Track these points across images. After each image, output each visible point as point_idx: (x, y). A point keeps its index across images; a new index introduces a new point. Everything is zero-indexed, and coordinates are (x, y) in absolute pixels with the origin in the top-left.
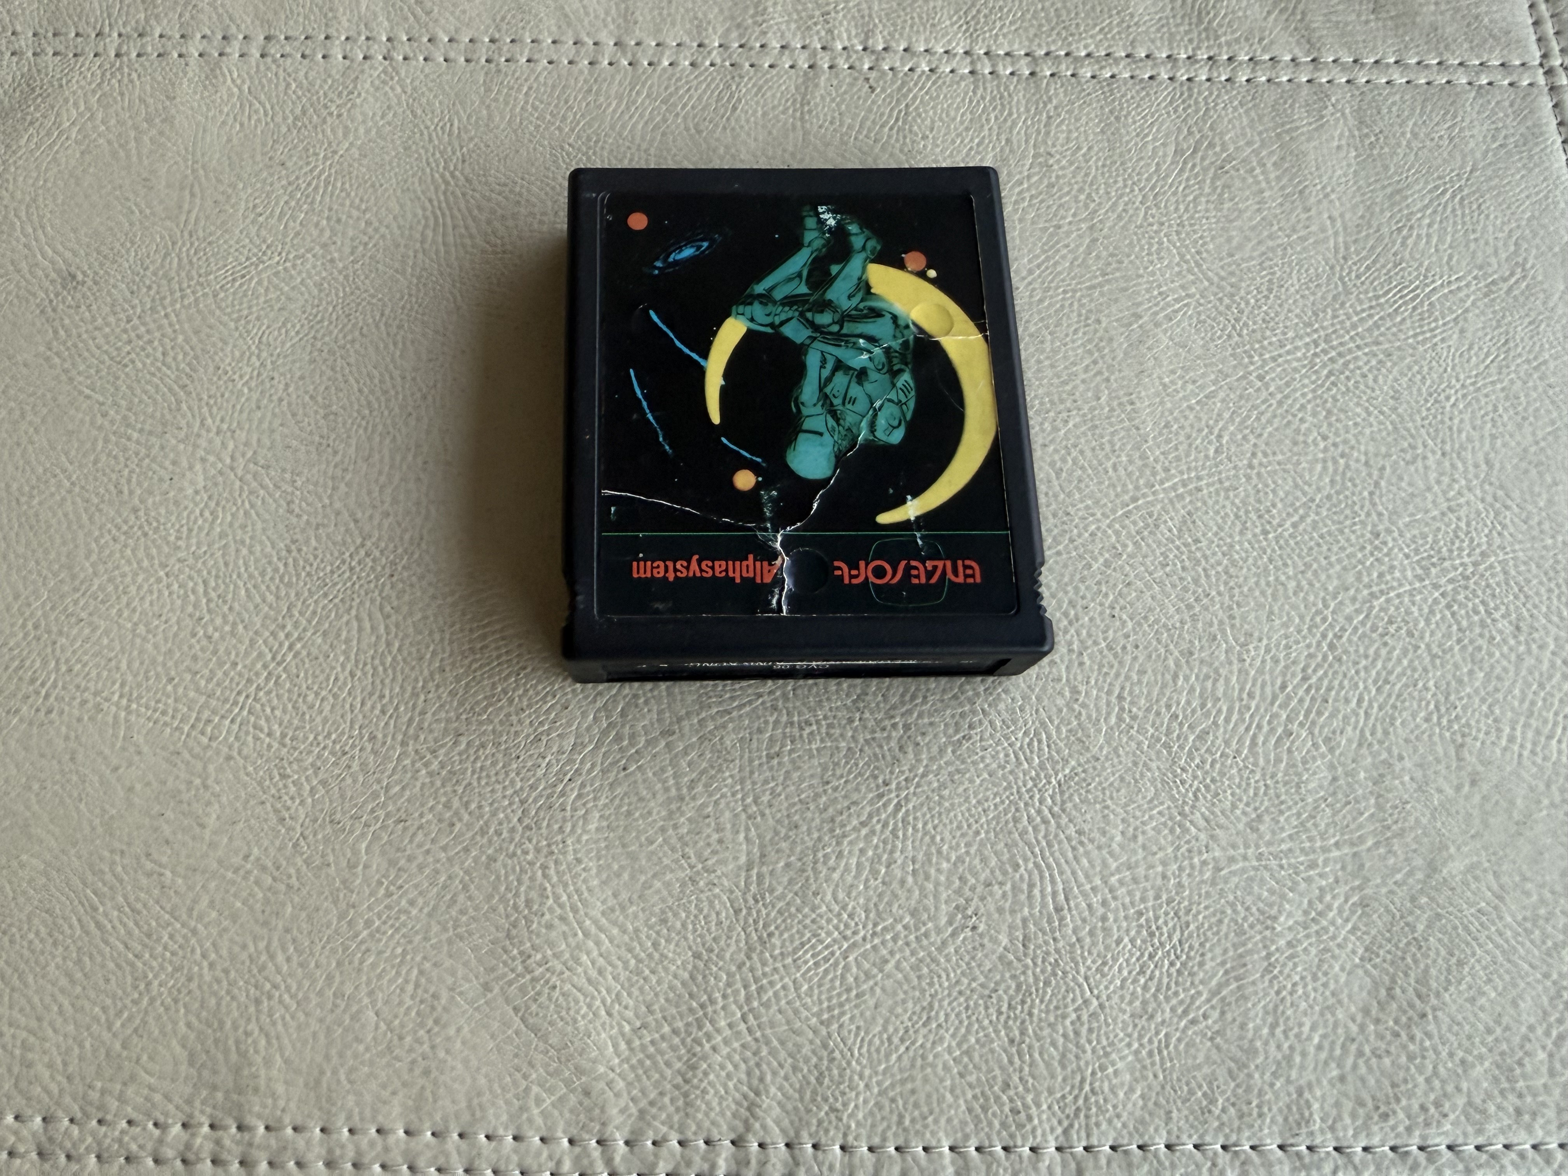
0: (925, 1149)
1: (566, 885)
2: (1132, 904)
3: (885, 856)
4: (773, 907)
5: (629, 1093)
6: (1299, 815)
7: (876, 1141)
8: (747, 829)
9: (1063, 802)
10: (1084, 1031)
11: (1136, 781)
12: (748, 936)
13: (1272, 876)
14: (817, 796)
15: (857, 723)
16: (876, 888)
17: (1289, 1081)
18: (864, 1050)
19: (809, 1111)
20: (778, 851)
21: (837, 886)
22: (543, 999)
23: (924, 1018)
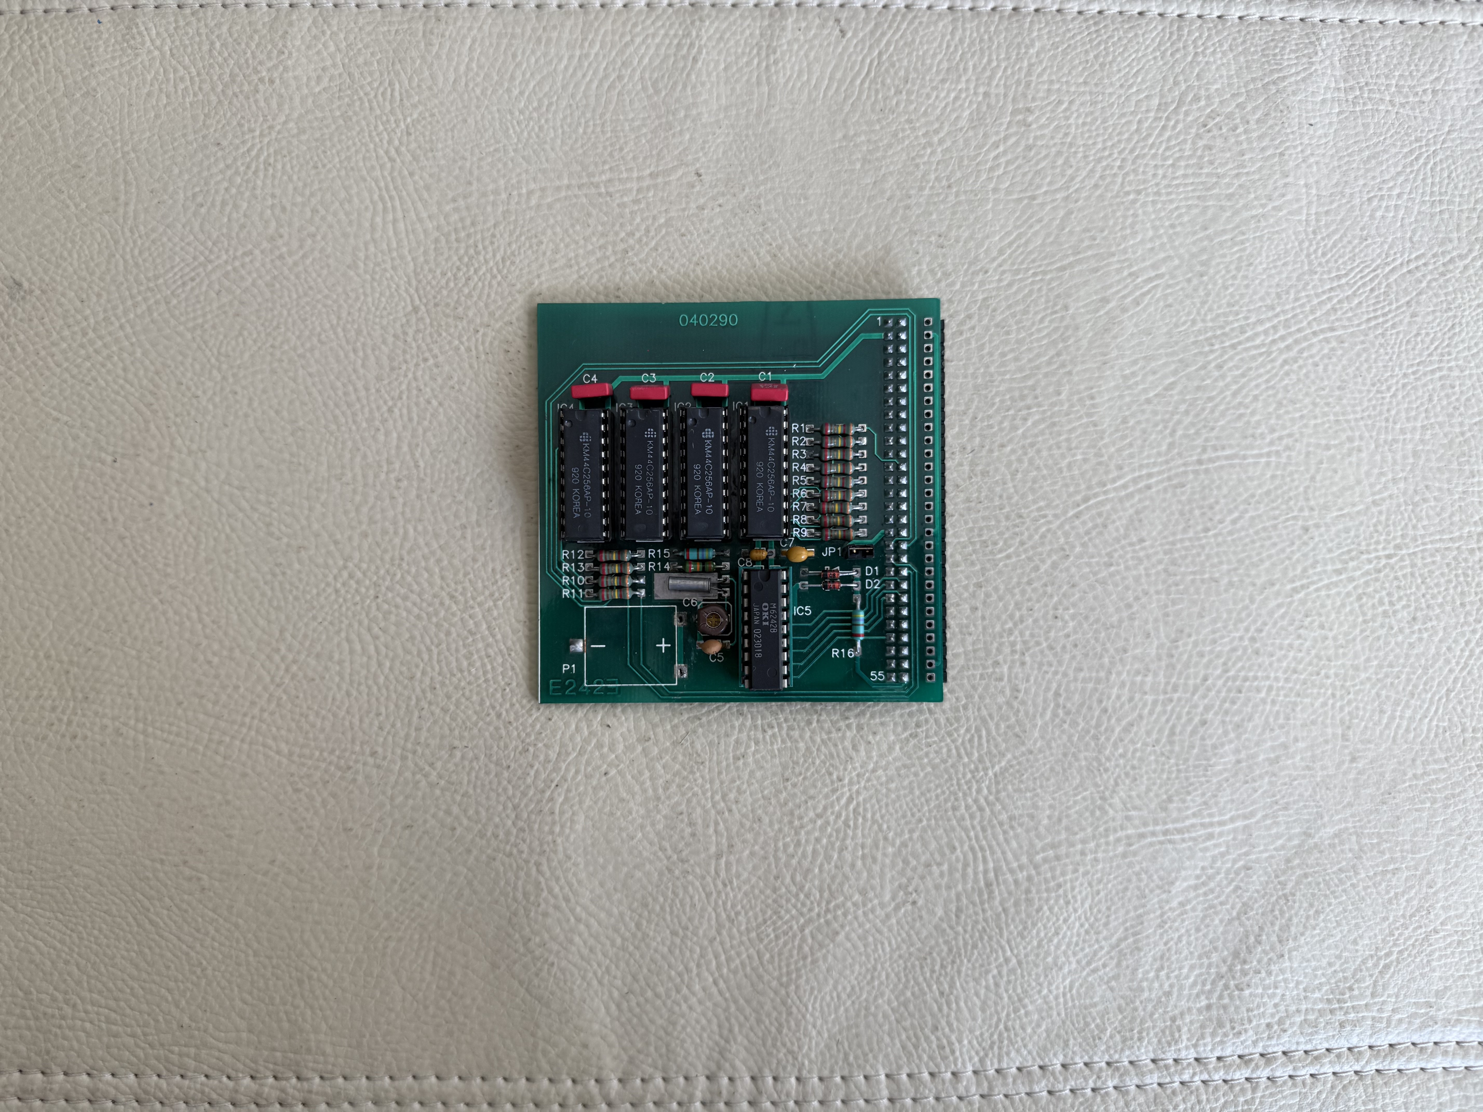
0: (866, 1077)
1: (557, 879)
2: (1053, 877)
3: (838, 844)
4: (740, 889)
5: (620, 1044)
6: (1203, 794)
7: (826, 1073)
8: (717, 824)
9: (998, 792)
10: (1003, 983)
11: (1065, 771)
12: (718, 916)
13: (1175, 848)
14: (778, 792)
15: (815, 724)
16: (830, 870)
17: (1165, 1012)
18: (817, 1005)
19: (770, 1054)
20: (743, 842)
21: (795, 870)
22: (544, 974)
23: (869, 977)
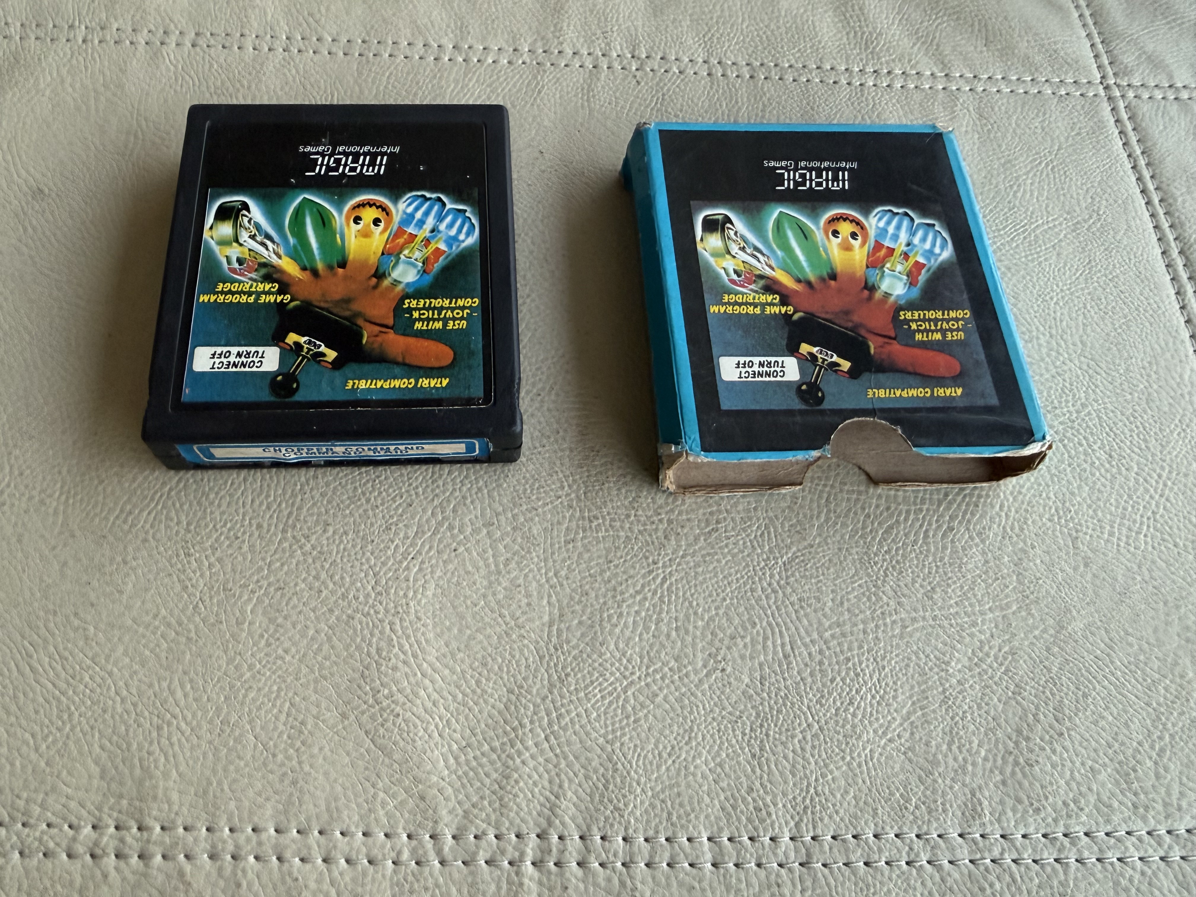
0: (689, 840)
1: (408, 637)
2: (842, 652)
3: (655, 616)
4: (570, 654)
5: (456, 797)
6: (962, 587)
7: (651, 833)
8: (550, 596)
9: (787, 577)
10: (808, 748)
11: (841, 562)
12: (550, 676)
13: (945, 632)
14: (603, 571)
15: (632, 518)
16: (648, 639)
17: (964, 785)
18: (641, 762)
19: (597, 810)
20: (573, 612)
21: (618, 638)
22: (389, 724)
23: (687, 738)
